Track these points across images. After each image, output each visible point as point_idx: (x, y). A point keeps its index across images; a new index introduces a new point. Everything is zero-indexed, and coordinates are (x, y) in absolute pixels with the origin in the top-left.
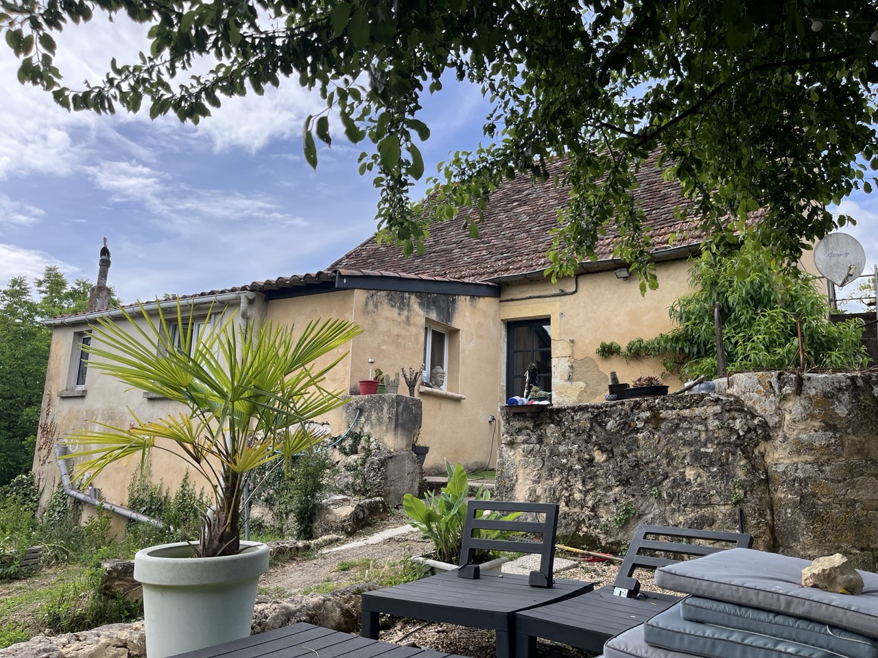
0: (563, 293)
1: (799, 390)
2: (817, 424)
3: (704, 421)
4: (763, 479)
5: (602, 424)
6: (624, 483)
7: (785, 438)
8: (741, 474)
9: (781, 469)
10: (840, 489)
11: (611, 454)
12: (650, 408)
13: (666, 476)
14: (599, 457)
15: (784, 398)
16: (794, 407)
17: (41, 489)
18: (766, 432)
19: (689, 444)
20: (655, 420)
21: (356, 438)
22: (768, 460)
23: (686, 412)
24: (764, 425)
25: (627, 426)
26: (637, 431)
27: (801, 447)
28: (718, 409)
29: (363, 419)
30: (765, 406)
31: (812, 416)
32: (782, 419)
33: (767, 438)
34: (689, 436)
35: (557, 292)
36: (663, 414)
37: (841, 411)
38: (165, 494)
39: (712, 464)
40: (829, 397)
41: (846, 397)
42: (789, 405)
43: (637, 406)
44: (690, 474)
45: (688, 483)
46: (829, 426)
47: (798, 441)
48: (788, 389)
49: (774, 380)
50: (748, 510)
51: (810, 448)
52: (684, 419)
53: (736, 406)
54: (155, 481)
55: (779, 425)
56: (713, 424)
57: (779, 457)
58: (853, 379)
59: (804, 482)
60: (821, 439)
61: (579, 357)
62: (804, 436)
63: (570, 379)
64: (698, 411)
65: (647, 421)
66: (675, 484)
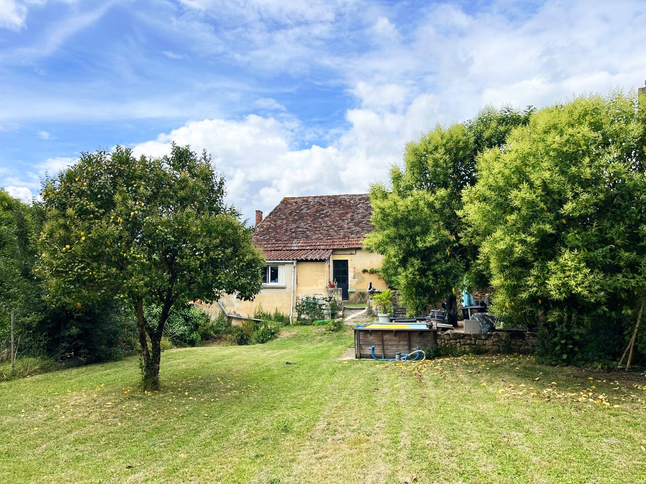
0: (352, 254)
29: (333, 294)
35: (350, 253)
38: (269, 314)
61: (356, 272)
63: (354, 278)
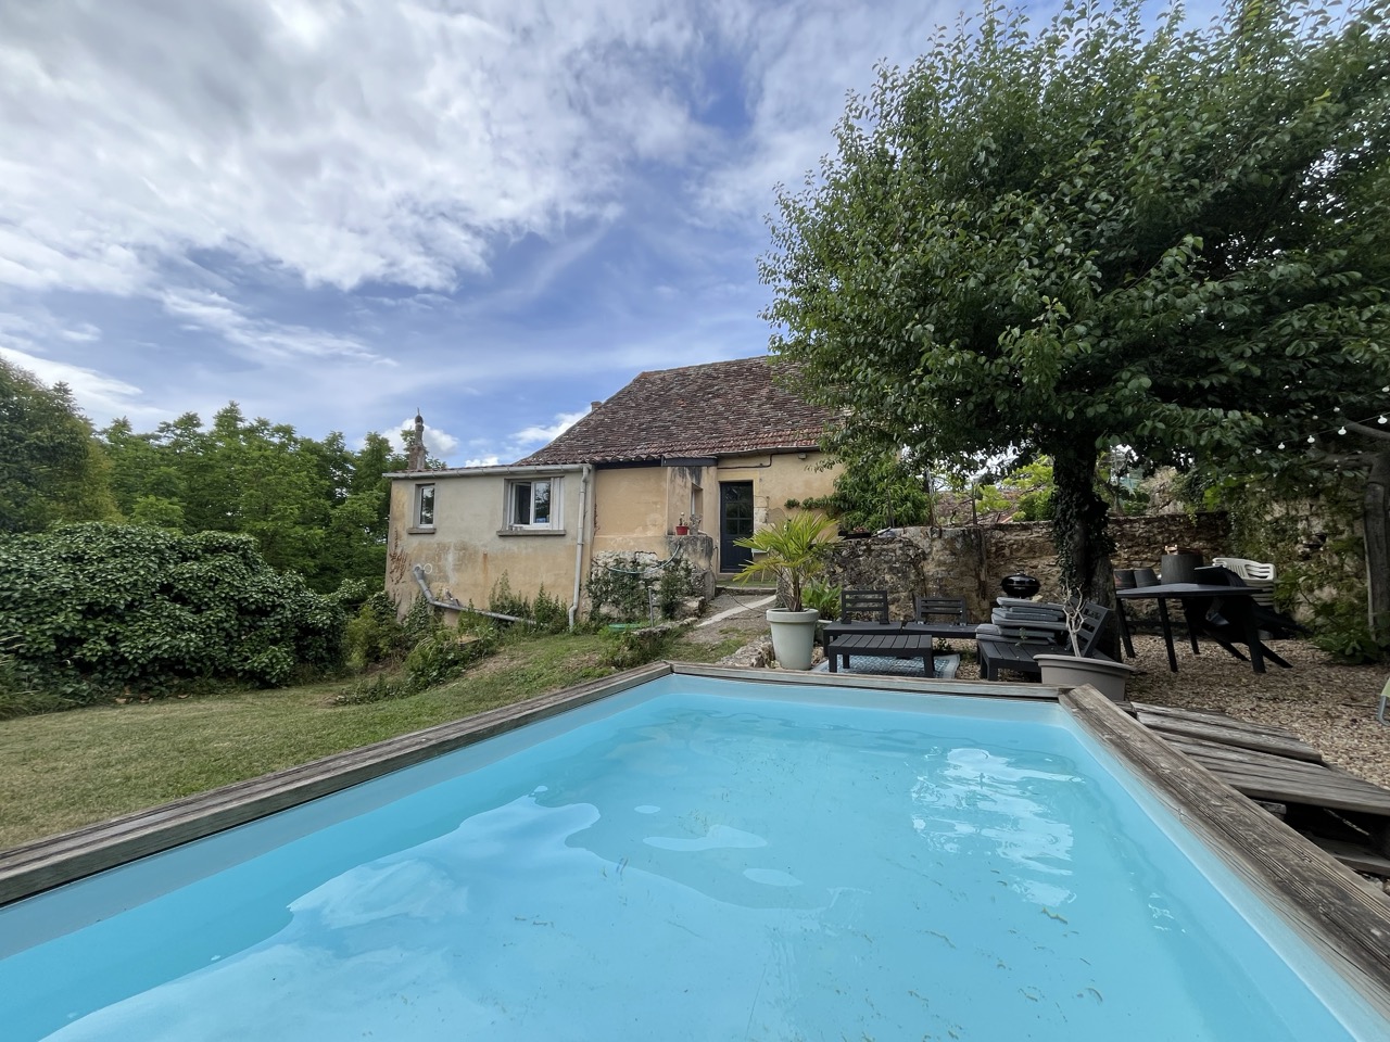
0: (762, 466)
1: (940, 537)
2: (948, 552)
3: (894, 551)
4: (922, 579)
5: (840, 553)
6: (853, 583)
7: (933, 559)
8: (913, 577)
9: (931, 574)
10: (957, 583)
11: (845, 569)
12: (866, 544)
13: (875, 579)
14: (839, 570)
15: (933, 540)
16: (938, 544)
17: (397, 602)
18: (924, 556)
19: (886, 562)
20: (869, 550)
21: (677, 562)
22: (925, 570)
23: (885, 547)
24: (923, 553)
25: (854, 554)
26: (859, 556)
27: (940, 563)
28: (901, 545)
29: (682, 551)
30: (924, 544)
31: (946, 549)
32: (932, 549)
33: (925, 559)
34: (887, 558)
35: (757, 464)
36: (873, 547)
37: (958, 546)
38: (523, 601)
39: (899, 572)
40: (953, 539)
41: (960, 539)
42: (935, 543)
43: (859, 543)
44: (887, 577)
45: (887, 582)
46: (953, 554)
47: (939, 560)
48: (935, 536)
49: (929, 531)
50: (916, 593)
51: (944, 564)
52: (884, 550)
53: (909, 544)
54: (514, 593)
55: (930, 553)
56: (899, 552)
57: (930, 568)
58: (964, 531)
59: (941, 579)
60: (950, 559)
61: (772, 508)
62: (942, 558)
64: (891, 546)
65: (864, 551)
66: (880, 583)
